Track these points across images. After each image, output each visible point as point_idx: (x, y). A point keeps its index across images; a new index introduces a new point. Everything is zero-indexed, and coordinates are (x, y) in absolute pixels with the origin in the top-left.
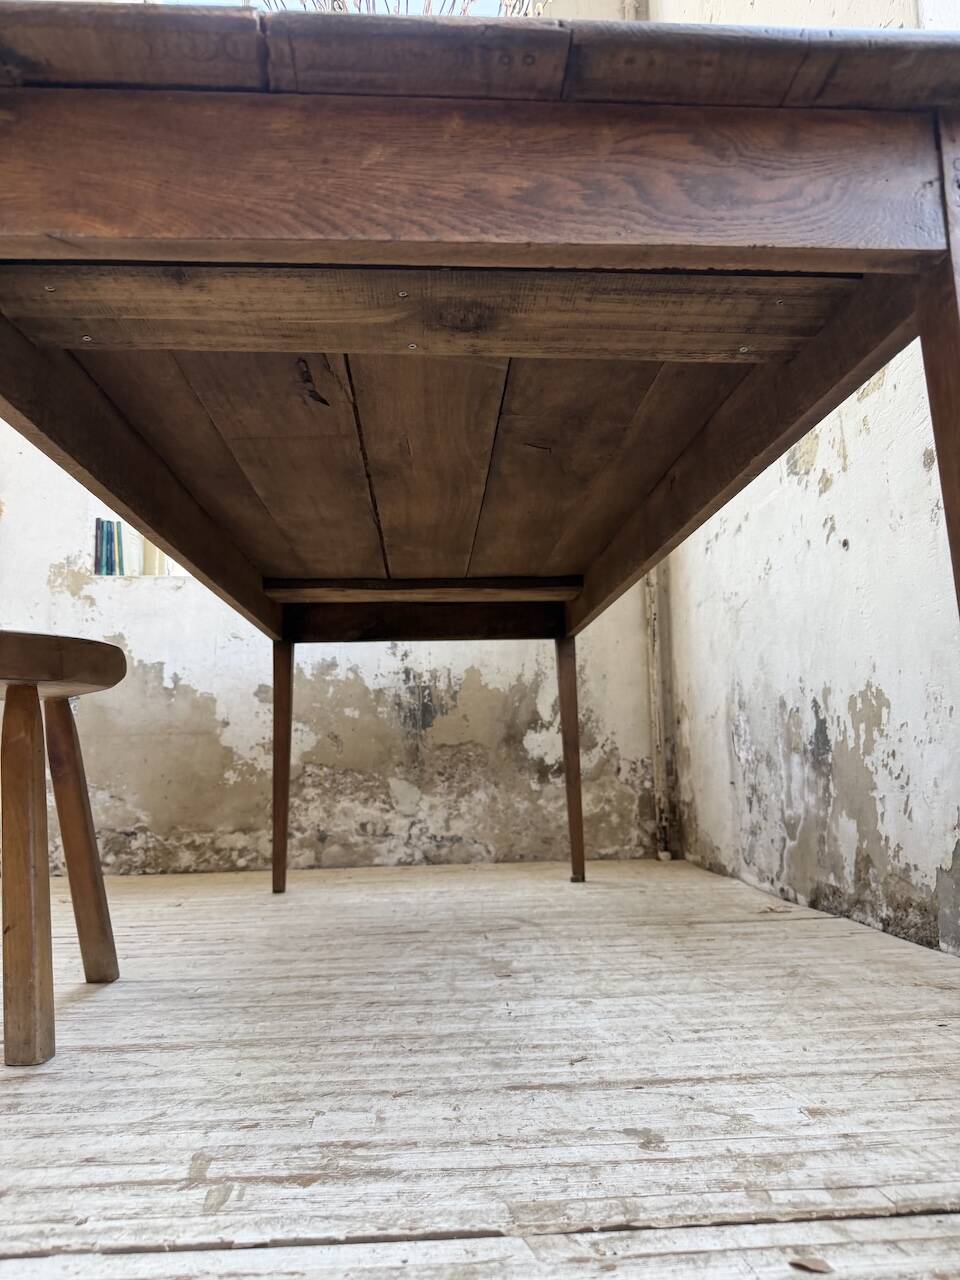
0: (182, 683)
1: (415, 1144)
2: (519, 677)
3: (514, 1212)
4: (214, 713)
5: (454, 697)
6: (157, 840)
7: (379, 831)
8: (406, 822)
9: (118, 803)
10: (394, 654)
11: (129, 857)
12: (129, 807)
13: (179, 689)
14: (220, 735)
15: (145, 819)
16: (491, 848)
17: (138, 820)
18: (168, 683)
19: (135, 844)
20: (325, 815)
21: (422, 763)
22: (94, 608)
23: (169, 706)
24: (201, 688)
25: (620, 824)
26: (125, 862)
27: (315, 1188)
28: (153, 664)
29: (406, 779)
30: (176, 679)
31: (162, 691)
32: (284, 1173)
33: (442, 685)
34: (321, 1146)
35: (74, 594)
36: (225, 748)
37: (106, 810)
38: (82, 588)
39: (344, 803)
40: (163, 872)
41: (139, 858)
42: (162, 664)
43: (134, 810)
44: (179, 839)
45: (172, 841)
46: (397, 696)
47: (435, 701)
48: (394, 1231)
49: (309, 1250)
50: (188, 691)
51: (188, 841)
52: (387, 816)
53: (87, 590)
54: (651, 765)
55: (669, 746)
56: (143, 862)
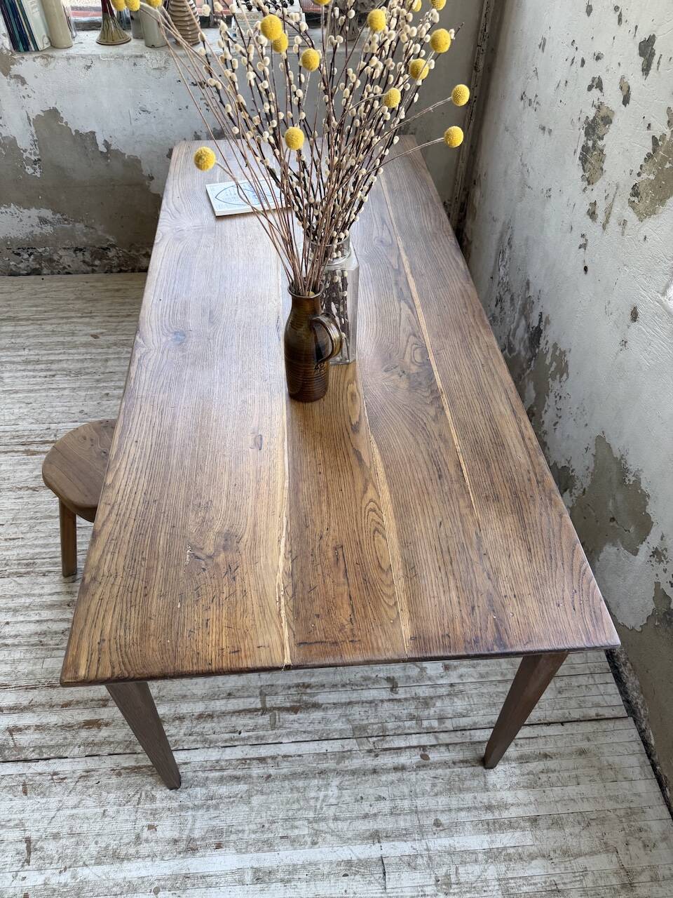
0: (113, 147)
1: (324, 685)
3: (354, 729)
4: (142, 171)
6: (124, 252)
9: (91, 231)
11: (109, 261)
12: (100, 233)
13: (110, 153)
14: (149, 186)
15: (112, 240)
17: (108, 240)
18: (102, 148)
19: (111, 254)
22: (26, 86)
23: (108, 165)
24: (128, 152)
26: (107, 264)
27: (300, 715)
28: (87, 133)
30: (107, 144)
31: (100, 155)
32: (288, 705)
34: (298, 686)
35: (6, 75)
36: (154, 194)
37: (85, 235)
38: (10, 69)
40: (133, 271)
41: (115, 262)
42: (93, 133)
43: (104, 235)
44: (138, 251)
45: (133, 252)
48: (323, 738)
49: (301, 744)
50: (118, 154)
51: (144, 252)
53: (15, 69)
54: (450, 205)
55: (465, 193)
56: (118, 264)
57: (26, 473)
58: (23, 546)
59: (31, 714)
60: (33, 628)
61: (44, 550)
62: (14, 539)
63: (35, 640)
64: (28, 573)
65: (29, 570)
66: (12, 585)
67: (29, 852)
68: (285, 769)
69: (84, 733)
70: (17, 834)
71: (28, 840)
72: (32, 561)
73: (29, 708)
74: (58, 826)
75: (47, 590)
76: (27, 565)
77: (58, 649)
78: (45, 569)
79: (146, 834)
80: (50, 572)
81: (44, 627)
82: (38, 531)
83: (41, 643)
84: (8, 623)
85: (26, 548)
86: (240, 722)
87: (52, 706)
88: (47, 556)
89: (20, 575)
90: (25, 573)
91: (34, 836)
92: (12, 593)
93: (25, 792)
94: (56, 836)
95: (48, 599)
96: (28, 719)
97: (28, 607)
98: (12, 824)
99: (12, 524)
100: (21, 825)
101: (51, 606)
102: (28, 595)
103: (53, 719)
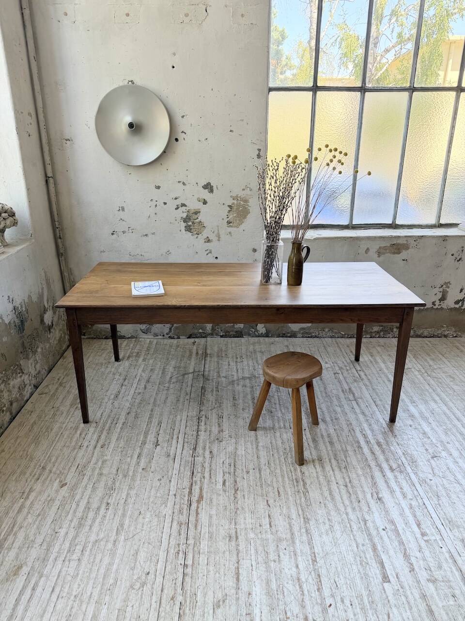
2: (39, 293)
5: (27, 313)
7: (23, 386)
8: (27, 376)
10: (10, 302)
16: (46, 368)
20: (8, 393)
21: (26, 348)
25: (64, 337)
29: (24, 358)
33: (24, 309)
39: (12, 383)
46: (14, 321)
47: (24, 317)
52: (22, 378)
57: (221, 498)
58: (284, 487)
59: (382, 465)
60: (337, 472)
61: (286, 476)
62: (279, 492)
63: (344, 470)
64: (303, 481)
65: (301, 480)
66: (312, 486)
67: (437, 457)
68: (375, 396)
69: (384, 447)
70: (432, 461)
71: (433, 458)
72: (294, 481)
73: (379, 466)
74: (422, 450)
75: (314, 471)
76: (297, 482)
77: (347, 461)
78: (299, 473)
79: (413, 426)
80: (301, 471)
81: (336, 469)
82: (272, 482)
83: (345, 468)
84: (337, 483)
85: (285, 485)
86: (363, 406)
87: (376, 458)
88: (290, 474)
89: (305, 484)
90: (304, 482)
91: (430, 456)
92: (318, 485)
93: (416, 462)
94: (427, 450)
95: (319, 469)
96: (385, 466)
97: (325, 477)
98: (429, 463)
99: (267, 496)
100: (428, 461)
101: (323, 467)
102: (318, 478)
103: (381, 458)
